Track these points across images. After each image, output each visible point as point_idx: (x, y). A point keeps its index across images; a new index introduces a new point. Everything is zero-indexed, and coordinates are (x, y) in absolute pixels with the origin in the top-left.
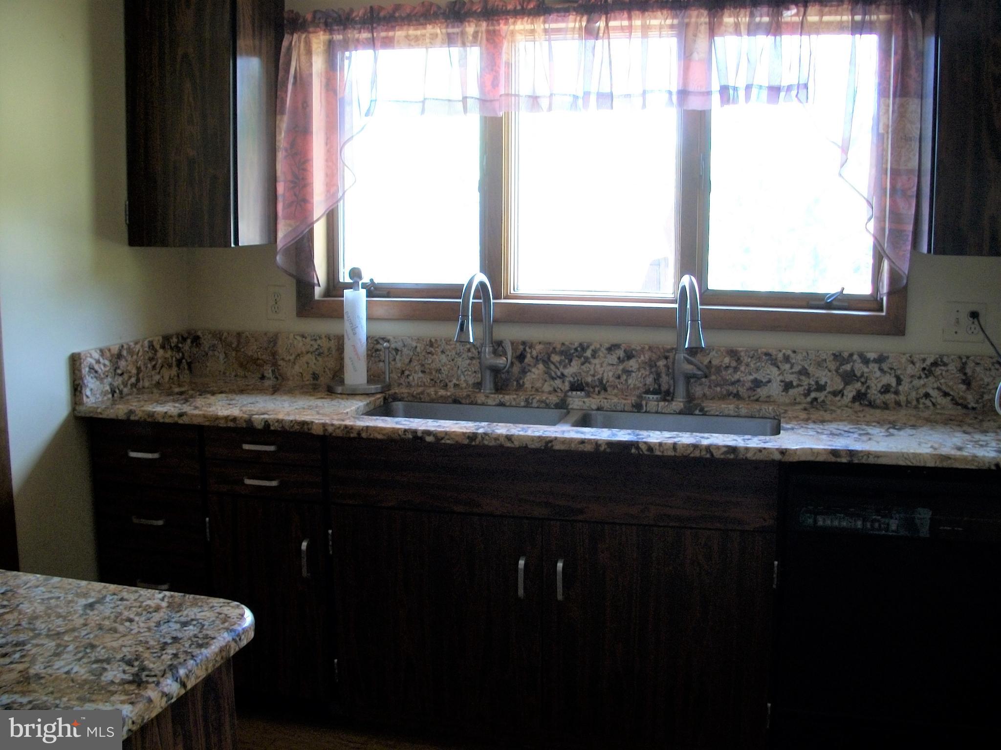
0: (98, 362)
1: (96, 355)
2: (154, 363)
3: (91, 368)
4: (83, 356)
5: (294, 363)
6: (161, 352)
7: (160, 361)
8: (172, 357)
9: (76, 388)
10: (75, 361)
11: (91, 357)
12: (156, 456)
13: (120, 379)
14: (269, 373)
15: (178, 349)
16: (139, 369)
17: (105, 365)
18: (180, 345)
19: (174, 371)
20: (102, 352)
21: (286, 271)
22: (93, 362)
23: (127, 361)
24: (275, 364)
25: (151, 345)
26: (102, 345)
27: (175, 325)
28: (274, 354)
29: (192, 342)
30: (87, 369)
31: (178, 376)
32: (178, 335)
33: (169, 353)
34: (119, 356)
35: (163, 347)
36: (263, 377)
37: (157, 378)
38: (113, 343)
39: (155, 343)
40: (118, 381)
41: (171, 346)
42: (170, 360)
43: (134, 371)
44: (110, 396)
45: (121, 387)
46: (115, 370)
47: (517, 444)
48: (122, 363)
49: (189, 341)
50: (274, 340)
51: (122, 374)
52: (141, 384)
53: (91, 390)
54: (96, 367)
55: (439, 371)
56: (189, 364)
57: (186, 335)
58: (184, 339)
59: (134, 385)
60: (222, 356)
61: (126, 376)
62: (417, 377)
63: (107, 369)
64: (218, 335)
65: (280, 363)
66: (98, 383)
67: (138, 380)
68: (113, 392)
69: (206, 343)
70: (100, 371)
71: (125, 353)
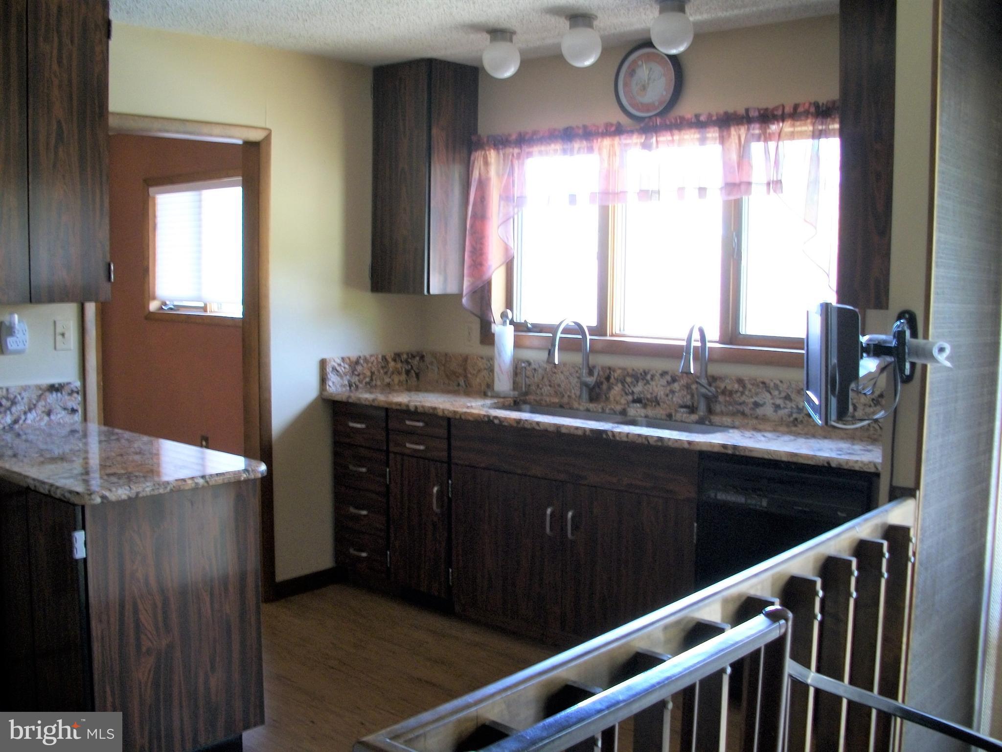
0: (340, 365)
1: (339, 361)
2: (385, 370)
3: (334, 369)
4: (328, 360)
5: (476, 376)
6: (392, 364)
7: (391, 369)
8: (402, 368)
9: (323, 380)
10: (323, 363)
11: (334, 361)
12: (363, 426)
13: (357, 378)
14: (462, 383)
15: (407, 362)
16: (372, 373)
17: (344, 368)
18: (410, 360)
19: (403, 377)
20: (343, 359)
21: (473, 314)
22: (336, 365)
23: (363, 366)
24: (466, 377)
25: (384, 358)
26: (345, 355)
27: (406, 346)
28: (465, 370)
29: (420, 359)
30: (331, 369)
31: (407, 381)
32: (408, 354)
33: (399, 365)
34: (357, 362)
35: (394, 360)
36: (459, 385)
37: (387, 380)
38: (353, 354)
39: (387, 357)
40: (355, 379)
41: (401, 360)
42: (400, 369)
43: (369, 374)
44: (348, 388)
45: (358, 383)
46: (353, 372)
47: (542, 427)
48: (359, 368)
49: (418, 358)
50: (466, 359)
51: (359, 375)
52: (374, 383)
53: (333, 383)
54: (338, 368)
55: (559, 386)
56: (417, 375)
57: (415, 354)
58: (413, 357)
59: (366, 383)
60: (436, 370)
61: (361, 377)
62: (546, 389)
63: (347, 371)
64: (434, 355)
65: (469, 375)
66: (339, 379)
67: (372, 380)
68: (350, 386)
69: (428, 359)
70: (341, 371)
71: (362, 361)
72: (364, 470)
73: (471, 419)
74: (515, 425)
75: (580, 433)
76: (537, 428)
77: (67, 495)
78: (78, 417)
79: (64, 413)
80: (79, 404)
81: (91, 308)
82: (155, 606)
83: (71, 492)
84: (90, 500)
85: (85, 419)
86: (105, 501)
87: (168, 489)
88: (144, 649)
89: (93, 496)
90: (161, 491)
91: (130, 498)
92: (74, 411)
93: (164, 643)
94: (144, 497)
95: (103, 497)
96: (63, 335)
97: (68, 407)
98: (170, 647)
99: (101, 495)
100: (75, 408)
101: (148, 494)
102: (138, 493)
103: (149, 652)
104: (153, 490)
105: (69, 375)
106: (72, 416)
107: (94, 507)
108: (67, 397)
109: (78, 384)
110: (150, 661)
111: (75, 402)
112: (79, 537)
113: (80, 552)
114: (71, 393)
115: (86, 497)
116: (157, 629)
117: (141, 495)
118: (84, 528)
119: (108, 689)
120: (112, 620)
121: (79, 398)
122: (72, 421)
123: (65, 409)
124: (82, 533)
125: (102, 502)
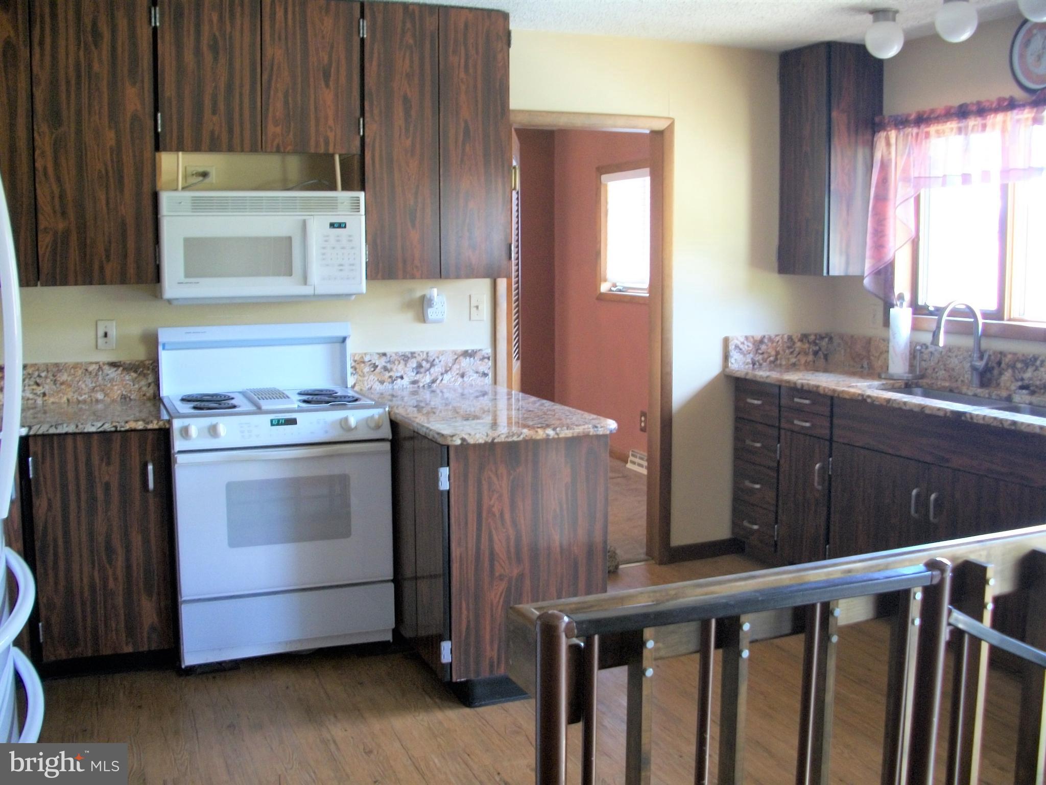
0: (743, 343)
1: (742, 340)
2: (791, 350)
3: (737, 347)
4: (730, 339)
5: (878, 359)
6: (798, 344)
7: (797, 350)
8: (809, 350)
9: (726, 357)
10: (726, 341)
11: (737, 339)
12: (759, 402)
13: (760, 357)
14: (865, 365)
15: (816, 344)
16: (777, 353)
17: (748, 346)
18: (817, 341)
19: (810, 358)
20: (747, 338)
21: (876, 296)
22: (739, 343)
23: (767, 346)
24: (869, 358)
25: (790, 338)
26: (749, 334)
27: (814, 327)
28: (869, 351)
29: (829, 341)
30: (733, 347)
31: (814, 362)
32: (816, 335)
33: (806, 346)
34: (761, 341)
35: (801, 340)
36: (862, 367)
37: (793, 360)
38: (758, 335)
39: (794, 337)
40: (759, 358)
41: (808, 341)
42: (807, 350)
43: (773, 353)
44: (751, 366)
45: (761, 362)
46: (757, 350)
48: (763, 347)
49: (827, 340)
50: (869, 341)
51: (763, 354)
52: (778, 362)
53: (736, 360)
54: (741, 346)
55: (953, 370)
56: (826, 357)
57: (824, 336)
58: (822, 338)
59: (771, 362)
60: (843, 351)
61: (766, 356)
62: (942, 373)
63: (750, 349)
64: (842, 337)
65: (872, 358)
66: (742, 356)
67: (776, 359)
68: (754, 364)
69: (836, 341)
70: (744, 349)
71: (766, 341)
72: (758, 445)
73: (847, 397)
74: (885, 404)
75: (941, 414)
76: (904, 408)
77: (436, 436)
78: (488, 380)
79: (475, 376)
80: (489, 368)
81: (502, 283)
82: (508, 539)
83: (438, 434)
84: (452, 441)
85: (495, 382)
86: (465, 443)
87: (521, 438)
88: (497, 574)
89: (454, 438)
90: (515, 439)
91: (486, 443)
92: (485, 375)
93: (516, 572)
94: (498, 443)
95: (463, 440)
96: (477, 307)
97: (479, 371)
98: (521, 576)
99: (461, 437)
100: (486, 372)
101: (503, 440)
102: (494, 439)
103: (501, 578)
104: (507, 437)
105: (483, 344)
106: (483, 378)
107: (457, 447)
108: (479, 362)
109: (488, 351)
110: (503, 585)
111: (486, 366)
112: (444, 472)
113: (444, 485)
114: (483, 358)
115: (449, 439)
116: (509, 558)
117: (496, 441)
118: (448, 465)
119: (464, 605)
120: (470, 546)
121: (490, 363)
122: (483, 384)
123: (477, 372)
124: (448, 468)
125: (462, 444)
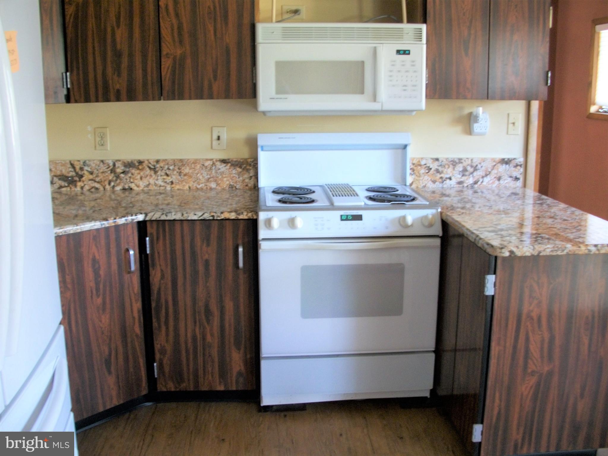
77: (486, 246)
78: (519, 183)
79: (510, 179)
80: (521, 174)
81: (535, 105)
82: (543, 341)
83: (488, 244)
84: (501, 252)
85: (525, 185)
86: (513, 255)
87: (565, 252)
88: (529, 371)
89: (503, 250)
90: (559, 253)
91: (533, 256)
92: (517, 179)
93: (546, 369)
94: (544, 256)
95: (511, 252)
96: (514, 123)
97: (512, 176)
98: (550, 373)
99: (509, 250)
100: (518, 177)
101: (548, 254)
102: (540, 252)
103: (533, 373)
104: (552, 251)
105: (517, 154)
106: (515, 182)
107: (504, 259)
108: (513, 169)
109: (521, 160)
110: (533, 381)
111: (518, 172)
112: (491, 279)
113: (490, 290)
114: (516, 166)
115: (499, 250)
116: (542, 357)
117: (541, 254)
118: (495, 273)
119: (497, 395)
120: (508, 344)
121: (522, 170)
122: (515, 186)
123: (511, 177)
124: (494, 276)
125: (510, 256)
